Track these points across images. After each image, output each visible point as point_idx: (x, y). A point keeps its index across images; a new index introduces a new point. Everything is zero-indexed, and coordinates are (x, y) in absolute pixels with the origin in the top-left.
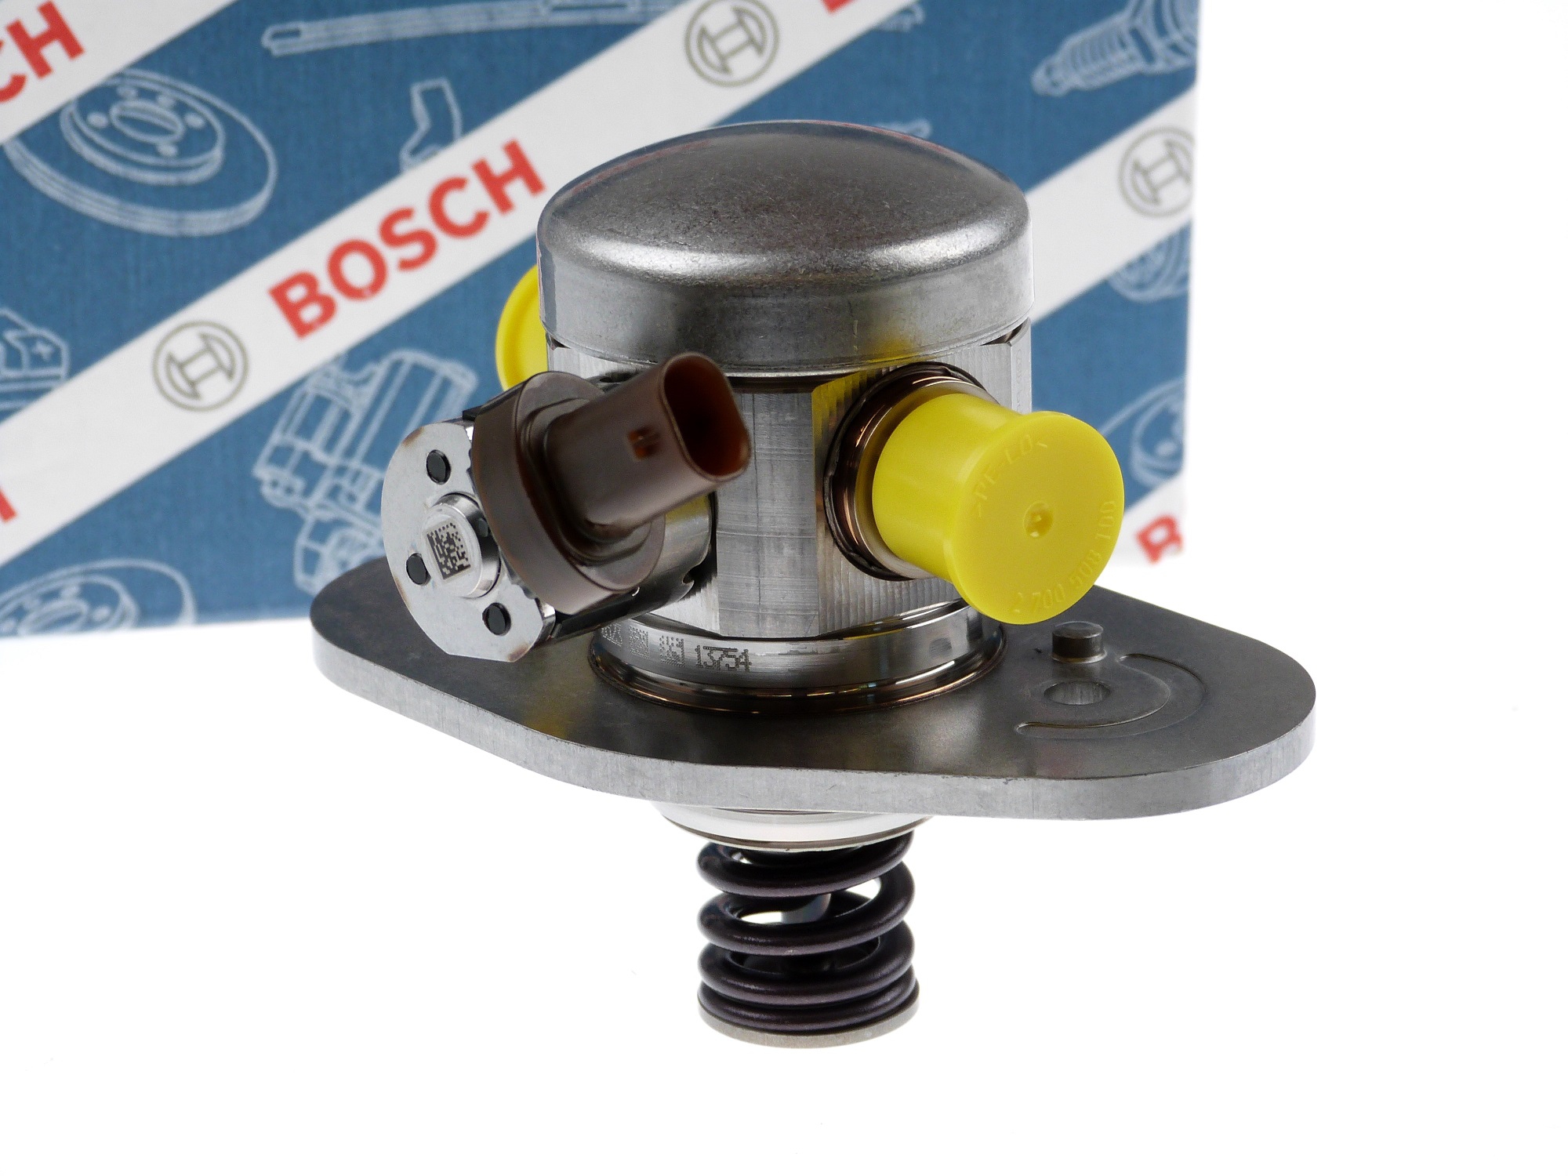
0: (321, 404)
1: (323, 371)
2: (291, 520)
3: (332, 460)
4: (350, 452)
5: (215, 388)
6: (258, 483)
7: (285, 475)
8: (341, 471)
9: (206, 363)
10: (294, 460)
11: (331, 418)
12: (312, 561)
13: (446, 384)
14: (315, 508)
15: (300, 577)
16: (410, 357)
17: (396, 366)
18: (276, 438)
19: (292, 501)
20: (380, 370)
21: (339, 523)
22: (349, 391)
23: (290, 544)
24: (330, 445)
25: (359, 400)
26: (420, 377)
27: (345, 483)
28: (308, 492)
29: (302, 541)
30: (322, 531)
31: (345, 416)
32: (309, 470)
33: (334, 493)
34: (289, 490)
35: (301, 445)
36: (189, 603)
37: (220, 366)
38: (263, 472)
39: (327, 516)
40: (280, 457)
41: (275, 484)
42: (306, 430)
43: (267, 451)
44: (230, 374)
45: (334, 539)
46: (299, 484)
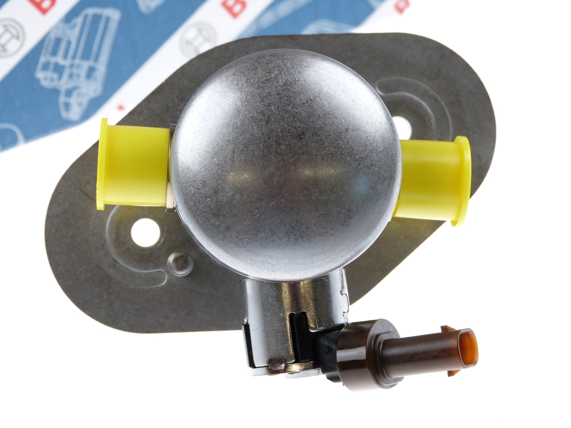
0: (58, 41)
1: (56, 27)
2: (56, 92)
3: (67, 63)
4: (74, 57)
5: (13, 46)
6: (38, 81)
7: (49, 74)
8: (72, 66)
9: (7, 36)
10: (51, 67)
11: (63, 46)
12: (67, 106)
13: (108, 19)
14: (64, 84)
15: (64, 114)
16: (91, 11)
17: (86, 17)
18: (43, 59)
19: (54, 84)
20: (79, 20)
21: (75, 88)
22: (68, 32)
23: (56, 102)
24: (65, 56)
25: (73, 34)
26: (97, 18)
27: (75, 71)
28: (60, 78)
29: (62, 99)
30: (69, 93)
31: (69, 43)
32: (59, 69)
33: (71, 76)
34: (52, 80)
35: (53, 60)
36: (20, 136)
37: (13, 36)
38: (40, 75)
39: (70, 86)
40: (46, 67)
41: (46, 79)
42: (54, 53)
43: (40, 66)
44: (18, 38)
45: (75, 94)
46: (55, 76)
